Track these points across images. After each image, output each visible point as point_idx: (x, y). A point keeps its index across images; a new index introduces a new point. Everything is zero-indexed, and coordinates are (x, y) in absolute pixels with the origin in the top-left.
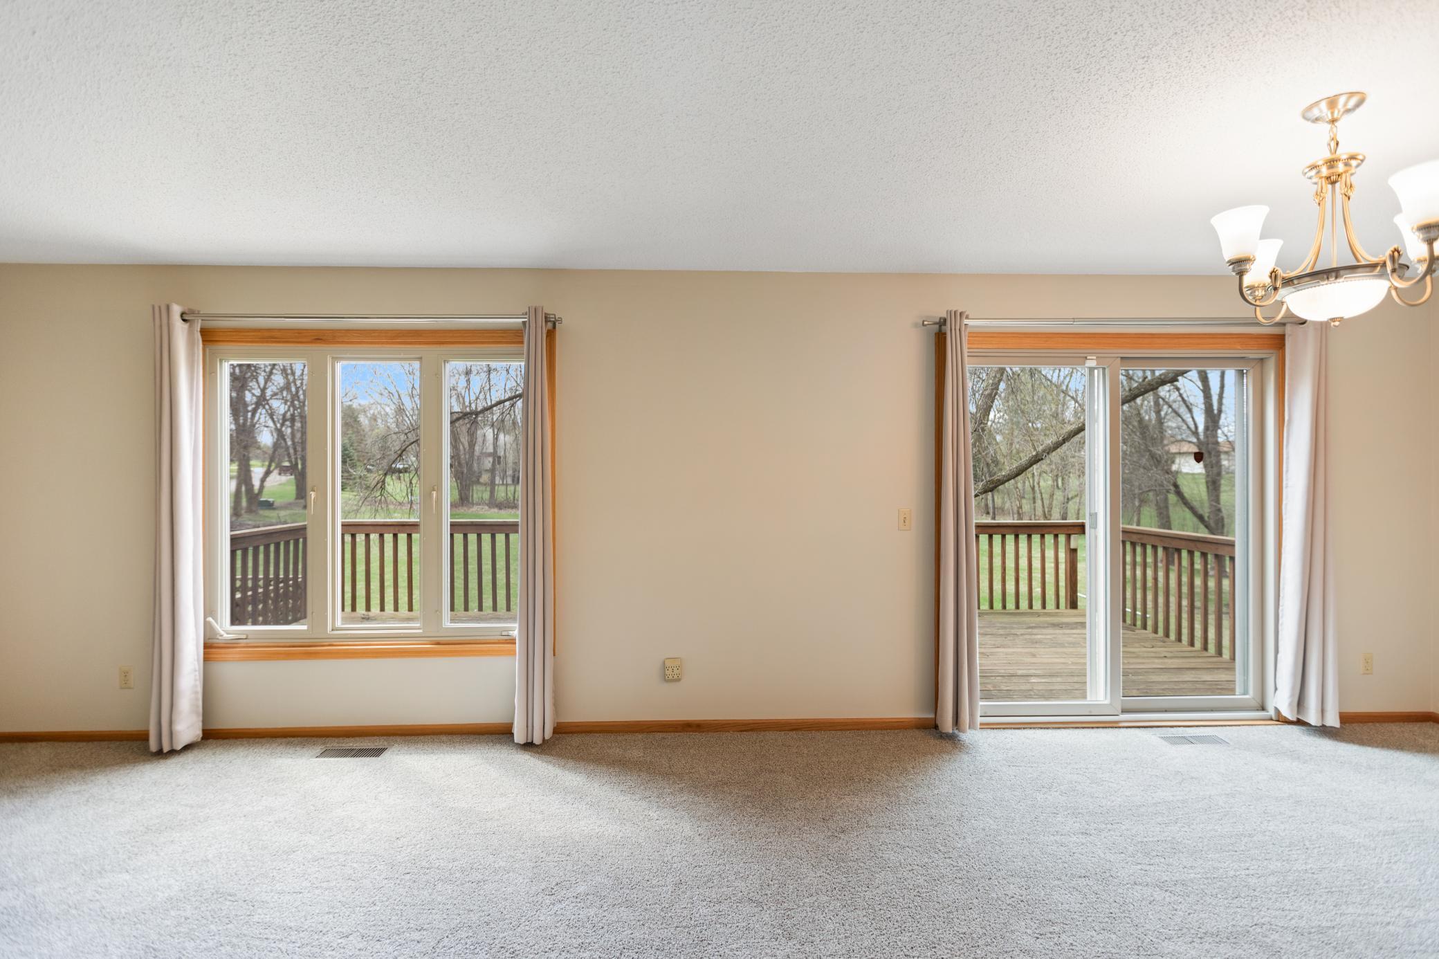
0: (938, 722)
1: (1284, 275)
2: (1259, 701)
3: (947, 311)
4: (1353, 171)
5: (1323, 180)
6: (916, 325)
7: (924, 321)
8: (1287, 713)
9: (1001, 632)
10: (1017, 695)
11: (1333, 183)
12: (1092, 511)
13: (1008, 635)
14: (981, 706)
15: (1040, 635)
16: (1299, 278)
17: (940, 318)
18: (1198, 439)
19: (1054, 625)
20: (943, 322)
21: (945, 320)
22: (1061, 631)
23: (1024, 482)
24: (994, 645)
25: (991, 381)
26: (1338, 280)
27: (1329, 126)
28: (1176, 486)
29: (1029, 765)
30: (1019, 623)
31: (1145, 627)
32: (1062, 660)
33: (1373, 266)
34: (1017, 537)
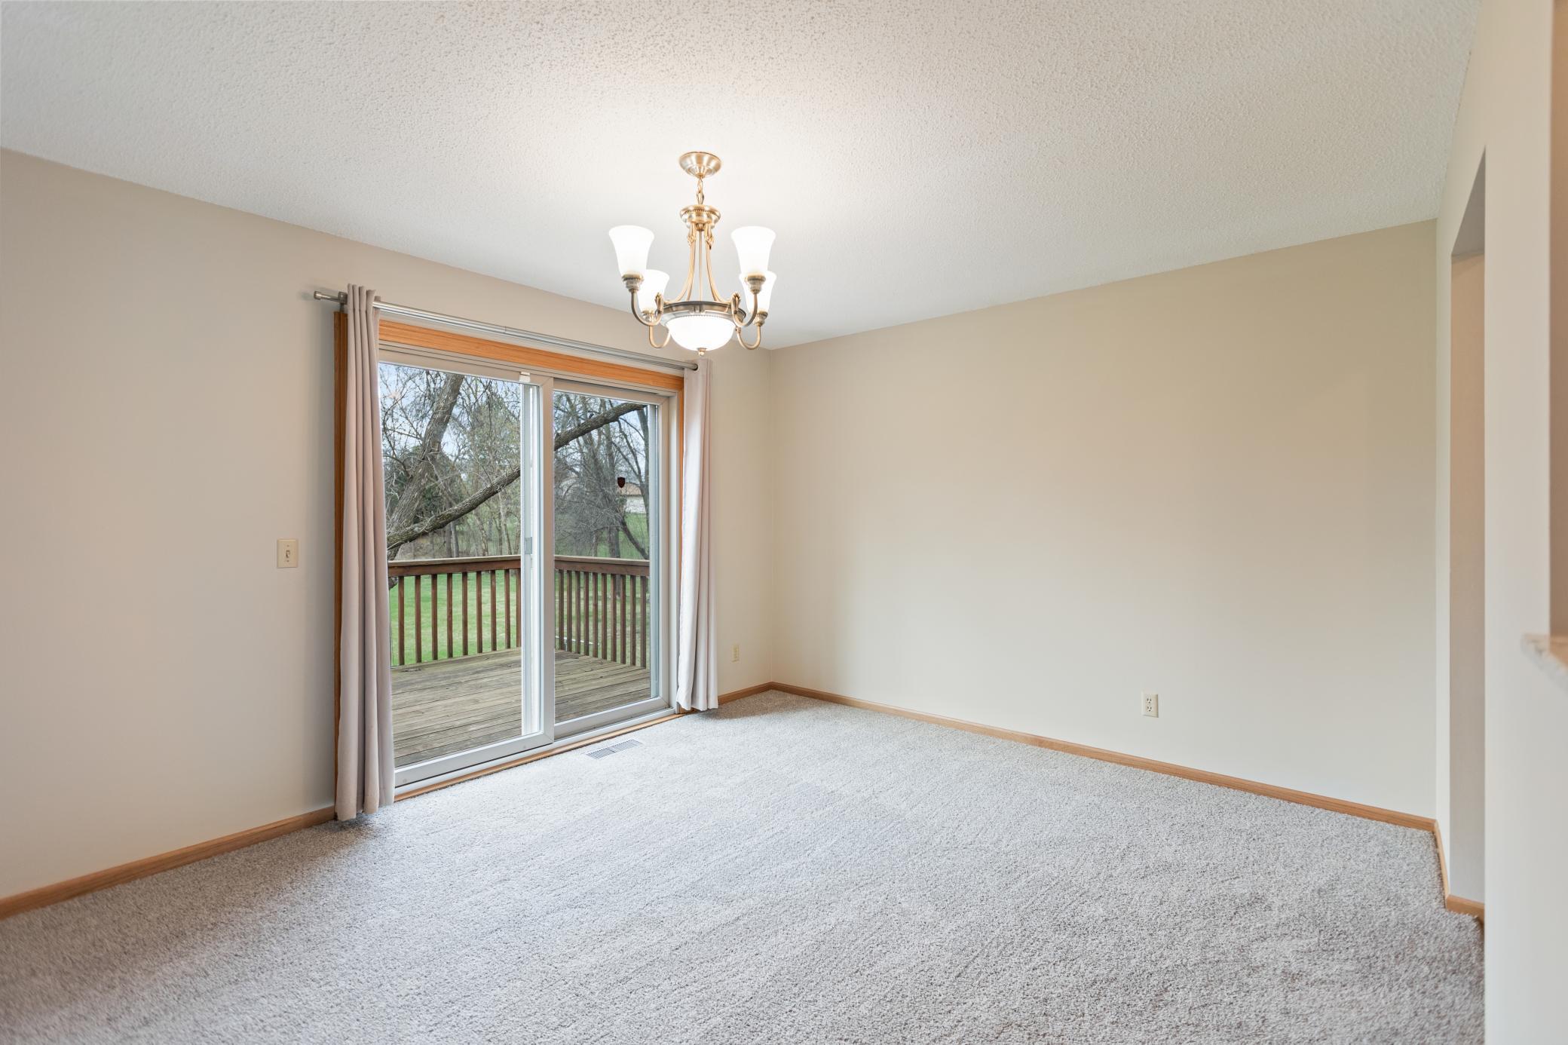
0: (338, 811)
1: (666, 302)
2: (666, 699)
3: (349, 286)
4: (713, 224)
5: (694, 224)
6: (305, 296)
7: (315, 293)
8: (686, 706)
9: (443, 683)
10: (449, 750)
11: (701, 230)
12: (528, 536)
13: (450, 685)
14: (396, 774)
15: (486, 679)
16: (677, 305)
17: (340, 293)
18: (641, 481)
19: (502, 666)
20: (343, 300)
21: (346, 296)
22: (509, 671)
23: (490, 523)
24: (433, 699)
25: (442, 404)
26: (702, 314)
27: (697, 180)
28: (624, 524)
29: (451, 826)
30: (465, 670)
31: (587, 653)
32: (507, 700)
33: (724, 306)
34: (465, 575)
